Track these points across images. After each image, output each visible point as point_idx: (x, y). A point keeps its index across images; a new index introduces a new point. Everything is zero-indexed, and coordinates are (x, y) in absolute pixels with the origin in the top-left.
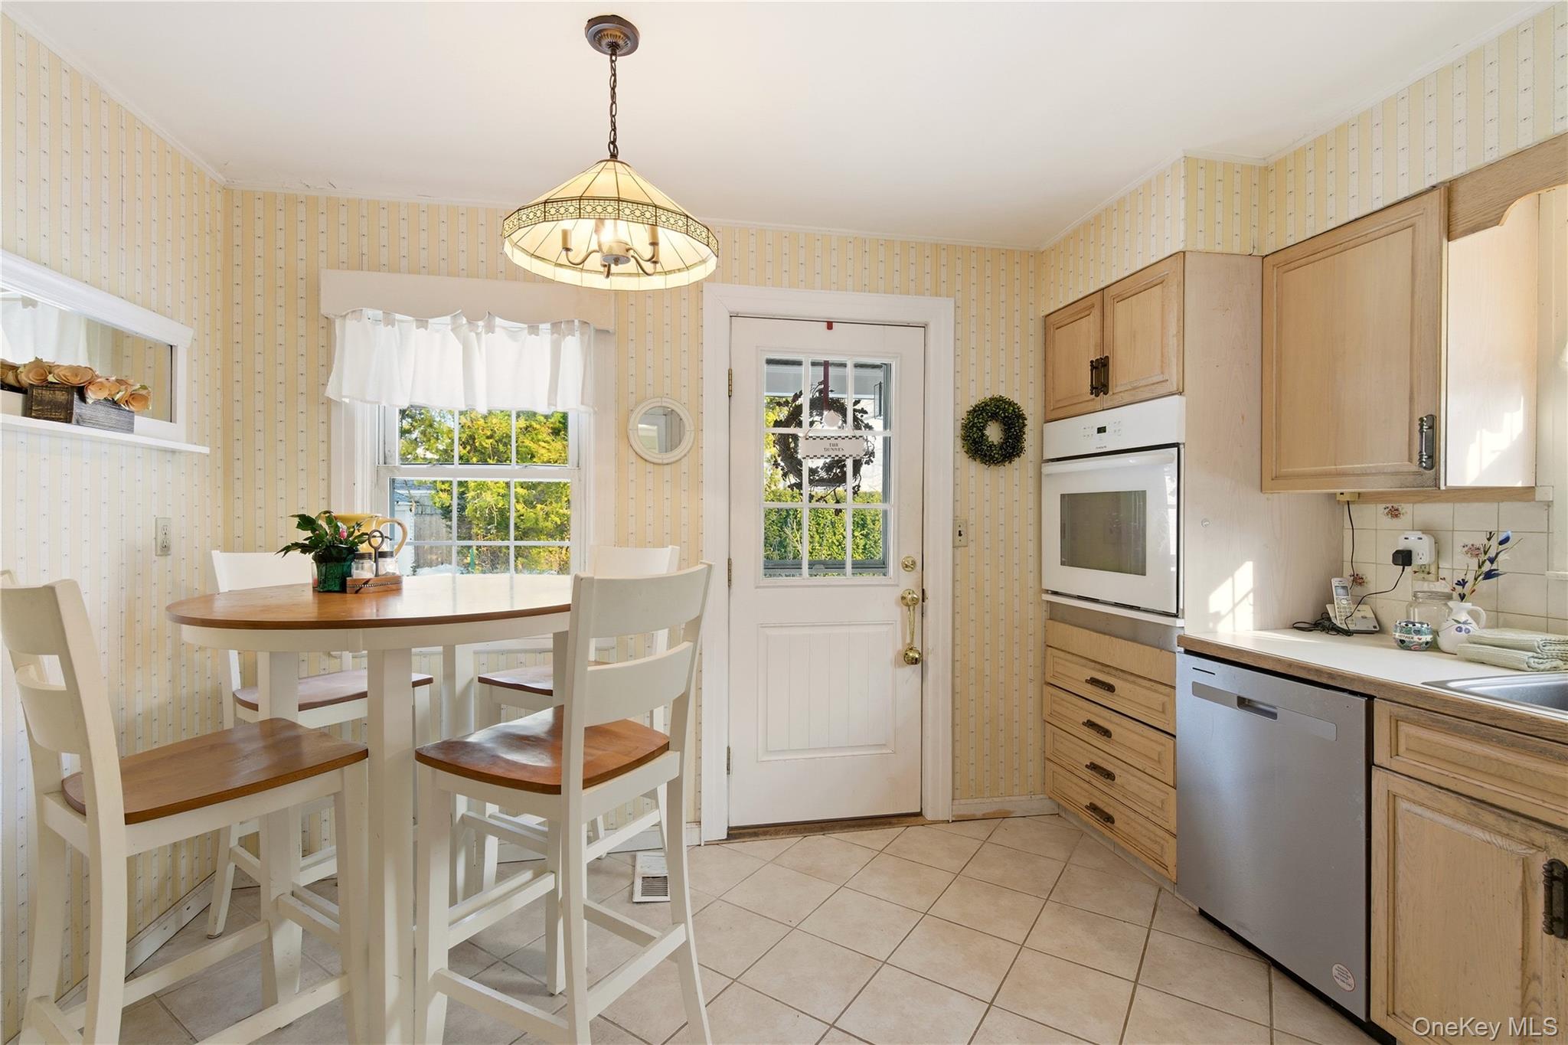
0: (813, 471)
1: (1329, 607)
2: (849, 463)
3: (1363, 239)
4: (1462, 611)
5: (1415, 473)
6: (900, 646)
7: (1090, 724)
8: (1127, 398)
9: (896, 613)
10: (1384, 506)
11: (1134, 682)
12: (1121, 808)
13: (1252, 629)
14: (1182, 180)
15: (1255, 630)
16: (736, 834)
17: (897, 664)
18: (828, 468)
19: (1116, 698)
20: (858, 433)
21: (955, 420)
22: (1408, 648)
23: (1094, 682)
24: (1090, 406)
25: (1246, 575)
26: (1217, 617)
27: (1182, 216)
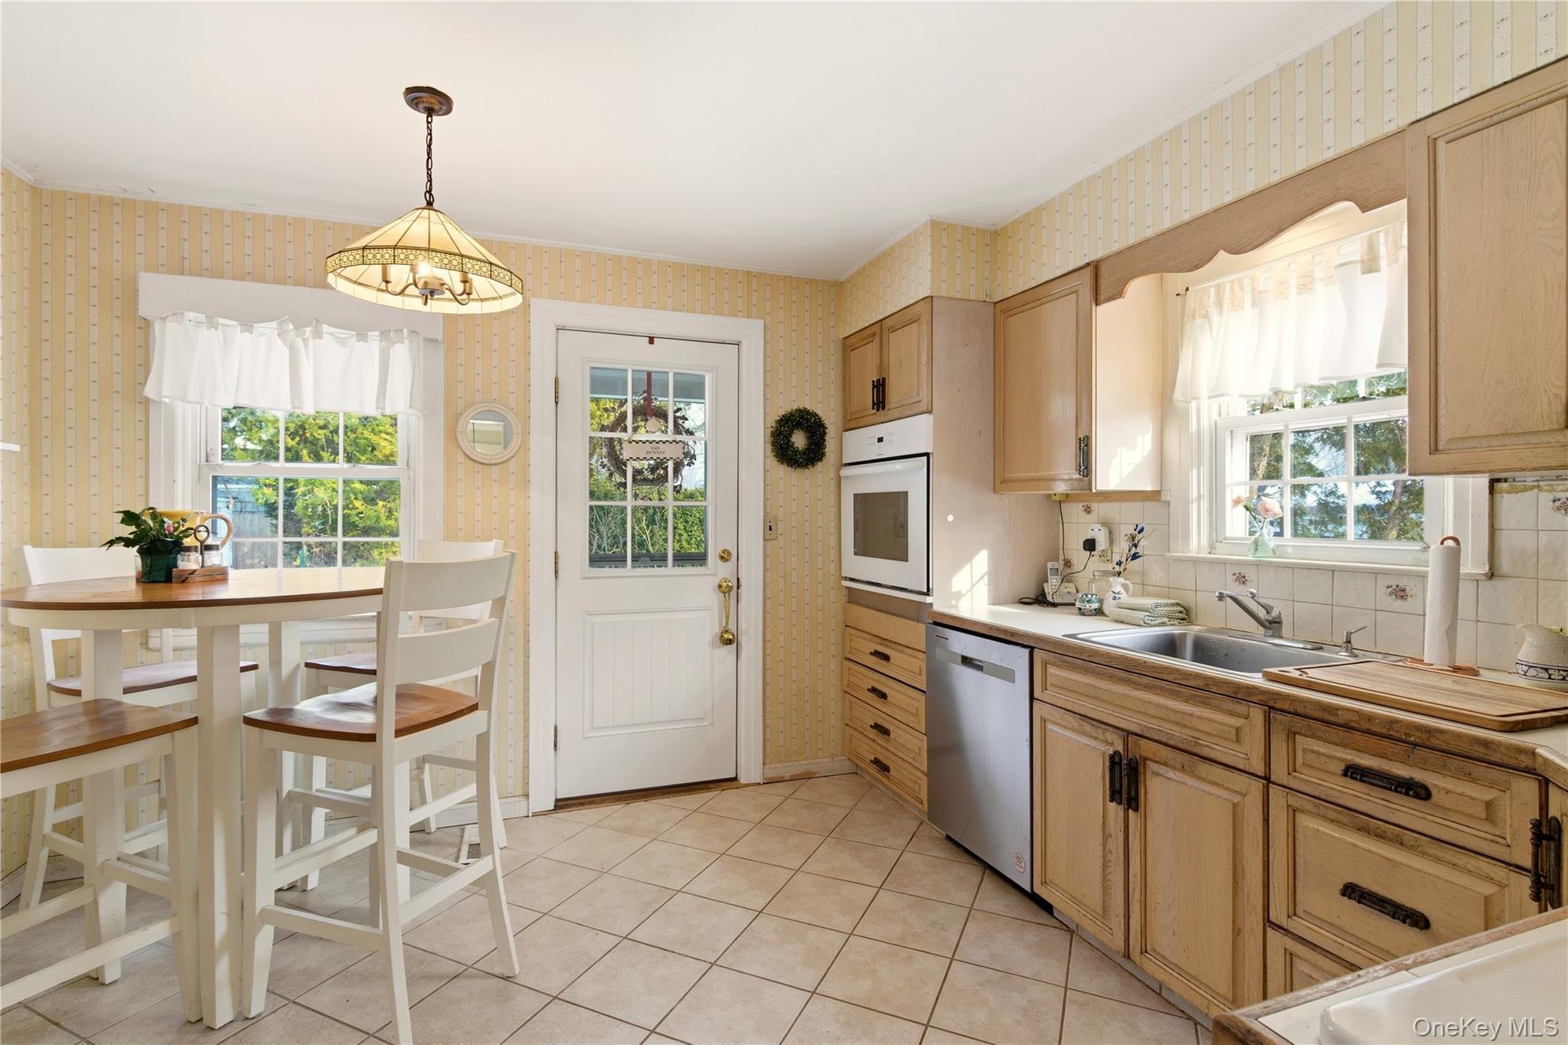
0: (637, 472)
1: (1045, 585)
2: (670, 465)
3: (1050, 298)
4: (1117, 584)
5: (1077, 480)
6: (717, 630)
7: (874, 690)
8: (897, 414)
9: (715, 599)
10: (1082, 504)
11: (901, 652)
12: (894, 758)
13: (987, 604)
14: (929, 238)
15: (990, 604)
16: (561, 804)
17: (713, 645)
18: (653, 470)
19: (891, 666)
20: (678, 438)
21: (765, 428)
22: (1083, 614)
23: (876, 654)
24: (873, 419)
25: (981, 561)
26: (959, 595)
27: (929, 268)
